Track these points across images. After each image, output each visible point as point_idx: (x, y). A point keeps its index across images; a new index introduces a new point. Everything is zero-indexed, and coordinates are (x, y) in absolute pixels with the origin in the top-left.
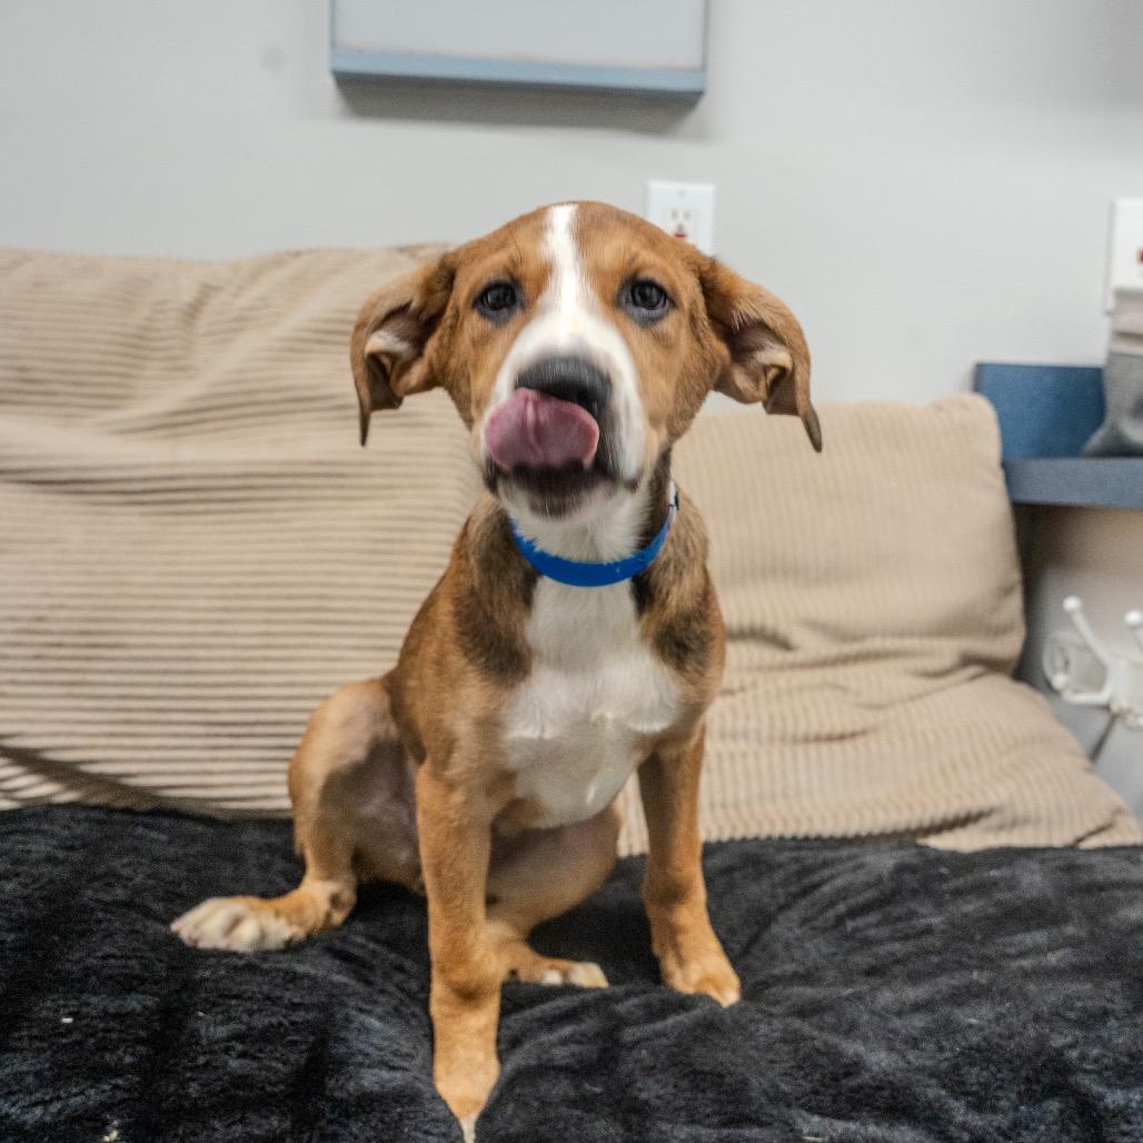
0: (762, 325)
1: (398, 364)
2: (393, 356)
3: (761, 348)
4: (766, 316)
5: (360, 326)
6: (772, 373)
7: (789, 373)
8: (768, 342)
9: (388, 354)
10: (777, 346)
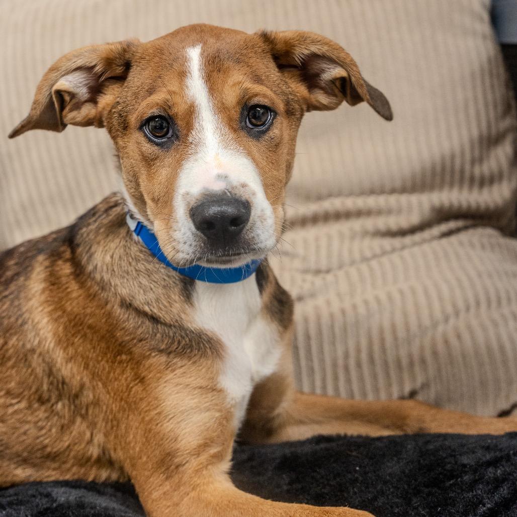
0: (315, 56)
1: (74, 101)
2: (73, 95)
3: (323, 71)
4: (314, 49)
5: (53, 69)
6: (338, 84)
7: (348, 79)
8: (325, 66)
9: (69, 93)
10: (332, 66)
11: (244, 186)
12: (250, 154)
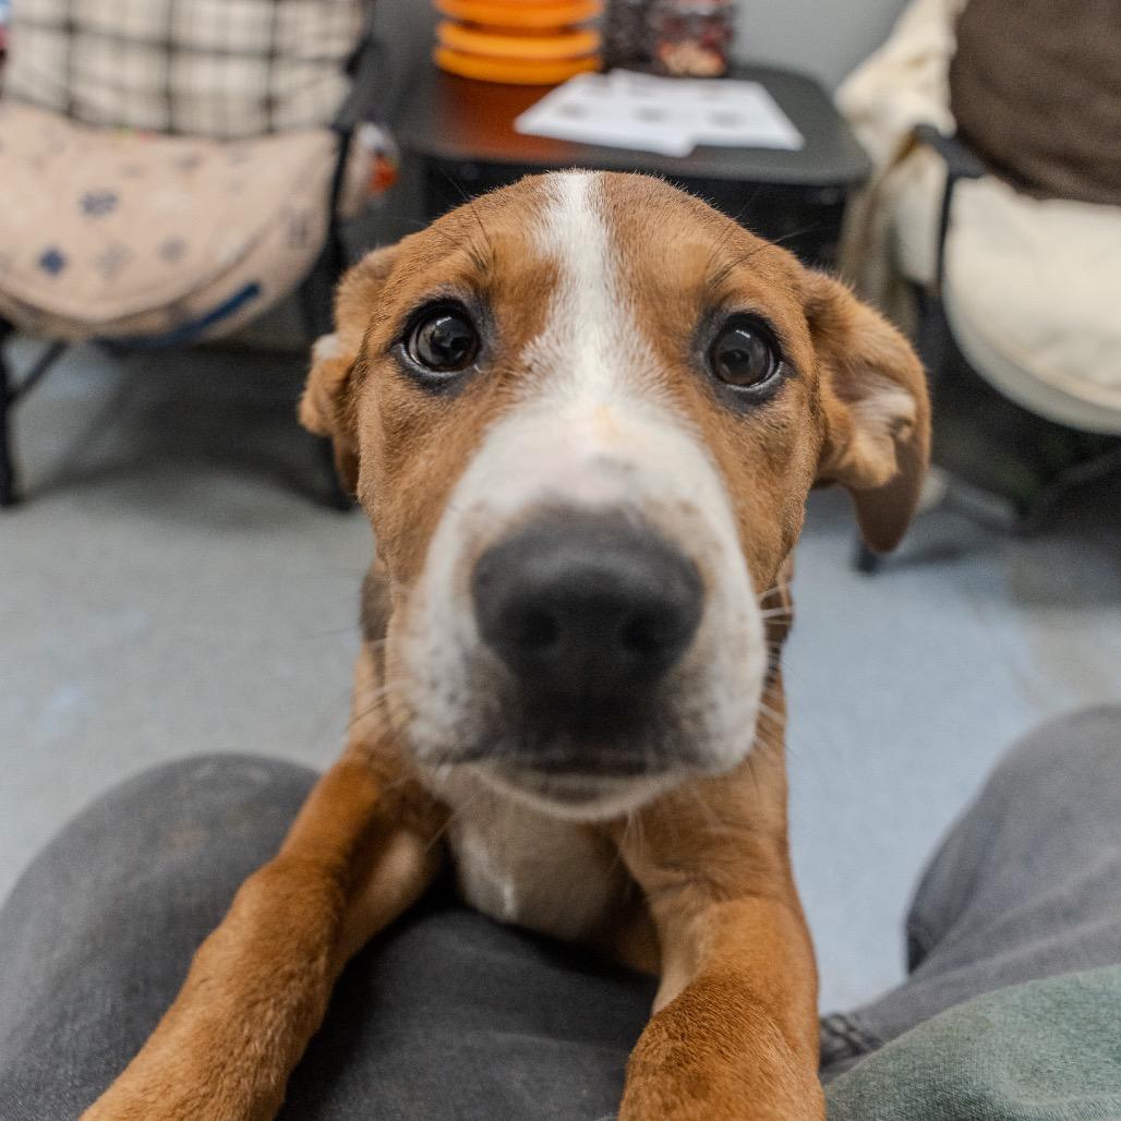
11: (687, 509)
12: (708, 440)
